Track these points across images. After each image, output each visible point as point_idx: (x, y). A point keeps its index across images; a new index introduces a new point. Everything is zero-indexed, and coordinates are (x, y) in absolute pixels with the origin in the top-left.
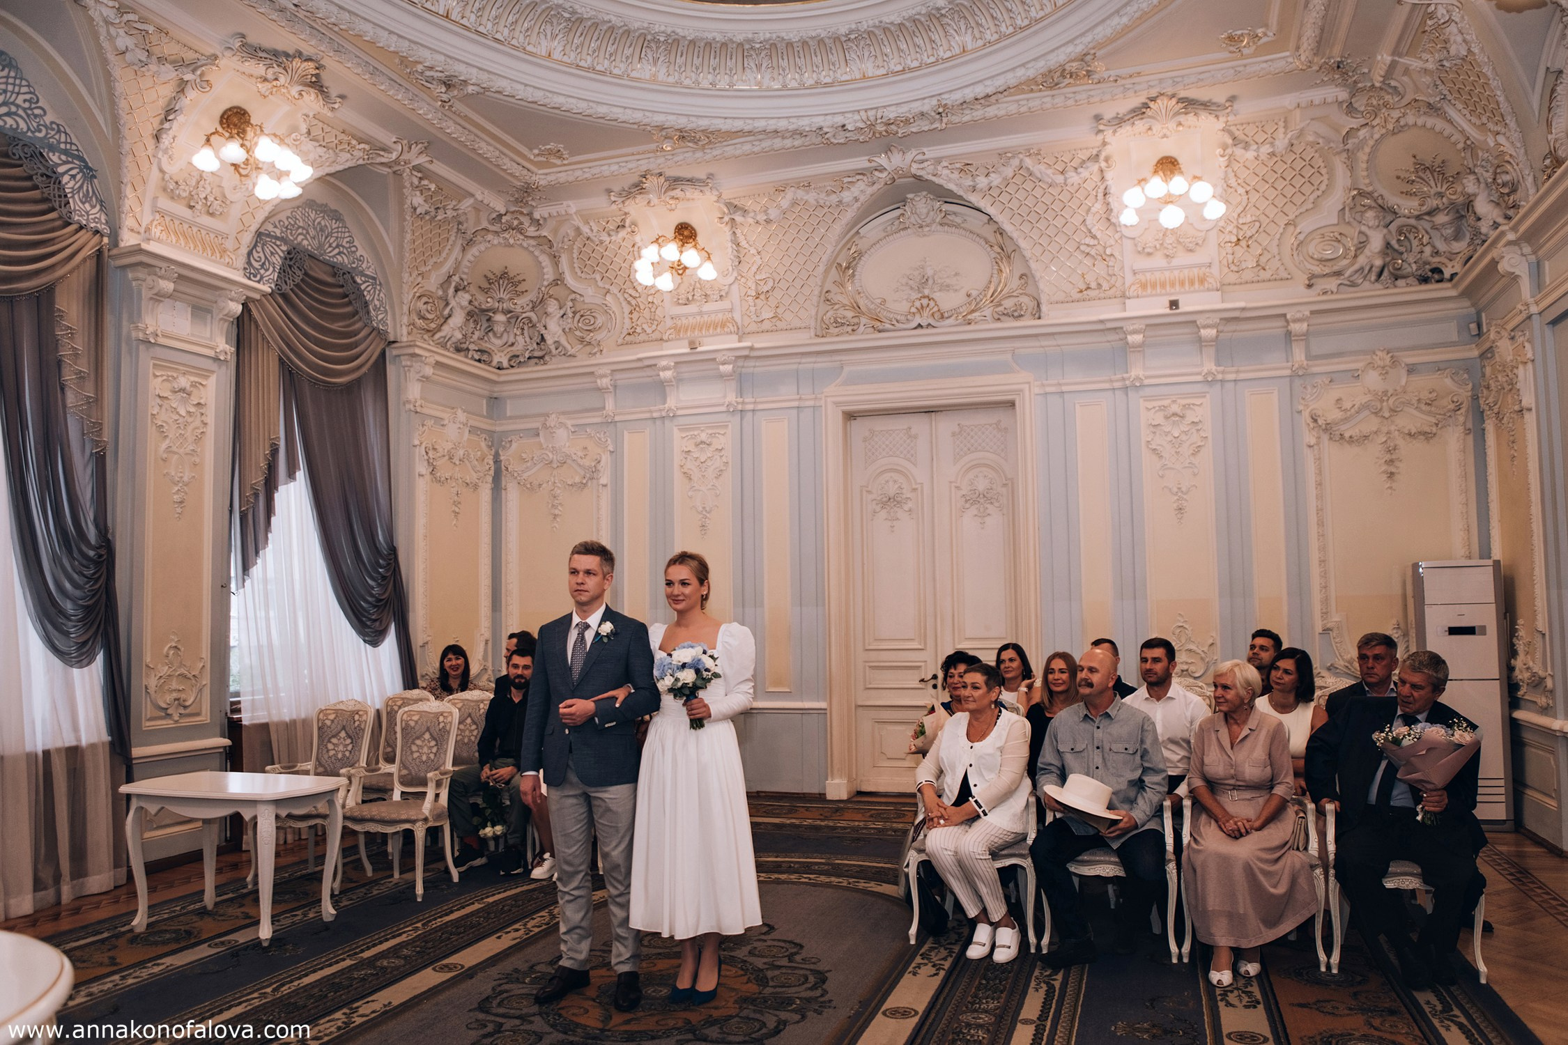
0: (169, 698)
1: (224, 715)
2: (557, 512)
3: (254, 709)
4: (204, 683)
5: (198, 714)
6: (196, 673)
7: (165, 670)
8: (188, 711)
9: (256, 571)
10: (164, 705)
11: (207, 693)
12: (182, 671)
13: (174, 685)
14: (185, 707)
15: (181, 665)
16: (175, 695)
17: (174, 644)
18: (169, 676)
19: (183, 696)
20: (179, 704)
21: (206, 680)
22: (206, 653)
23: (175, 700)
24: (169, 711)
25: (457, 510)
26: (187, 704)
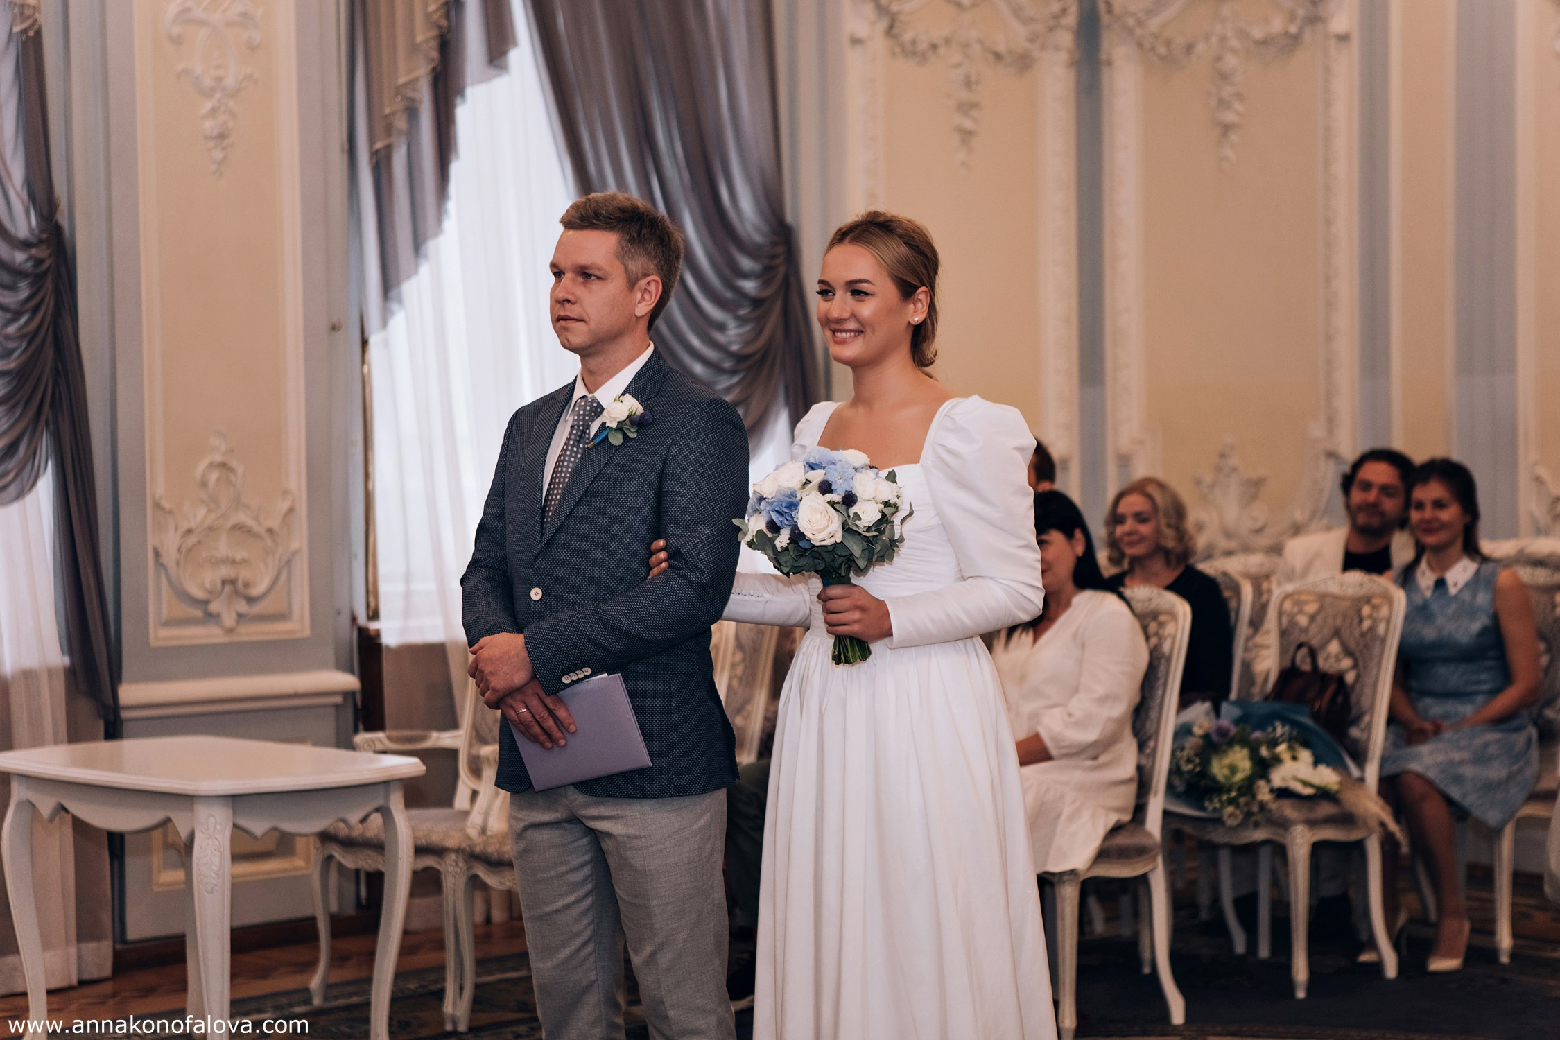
0: (211, 577)
1: (345, 620)
2: (1229, 117)
3: (407, 613)
4: (295, 545)
5: (282, 617)
6: (275, 523)
7: (198, 516)
8: (257, 609)
9: (415, 288)
10: (199, 594)
11: (301, 569)
12: (243, 517)
13: (223, 548)
14: (251, 600)
15: (237, 503)
16: (225, 571)
17: (218, 458)
18: (210, 528)
19: (244, 574)
20: (236, 592)
21: (299, 540)
22: (296, 480)
23: (224, 582)
24: (214, 607)
25: (968, 124)
26: (256, 591)
